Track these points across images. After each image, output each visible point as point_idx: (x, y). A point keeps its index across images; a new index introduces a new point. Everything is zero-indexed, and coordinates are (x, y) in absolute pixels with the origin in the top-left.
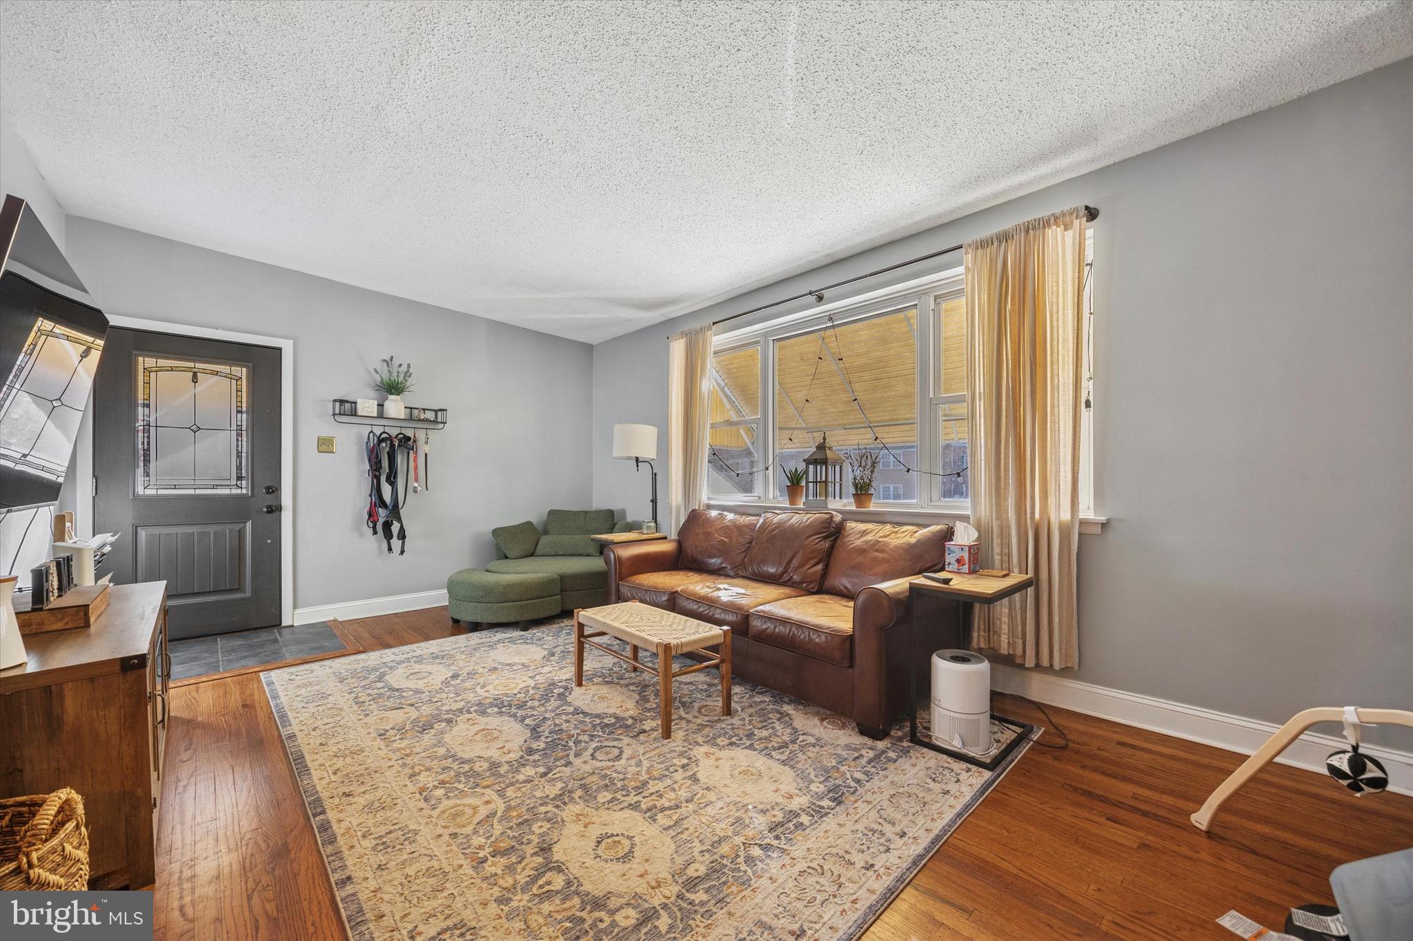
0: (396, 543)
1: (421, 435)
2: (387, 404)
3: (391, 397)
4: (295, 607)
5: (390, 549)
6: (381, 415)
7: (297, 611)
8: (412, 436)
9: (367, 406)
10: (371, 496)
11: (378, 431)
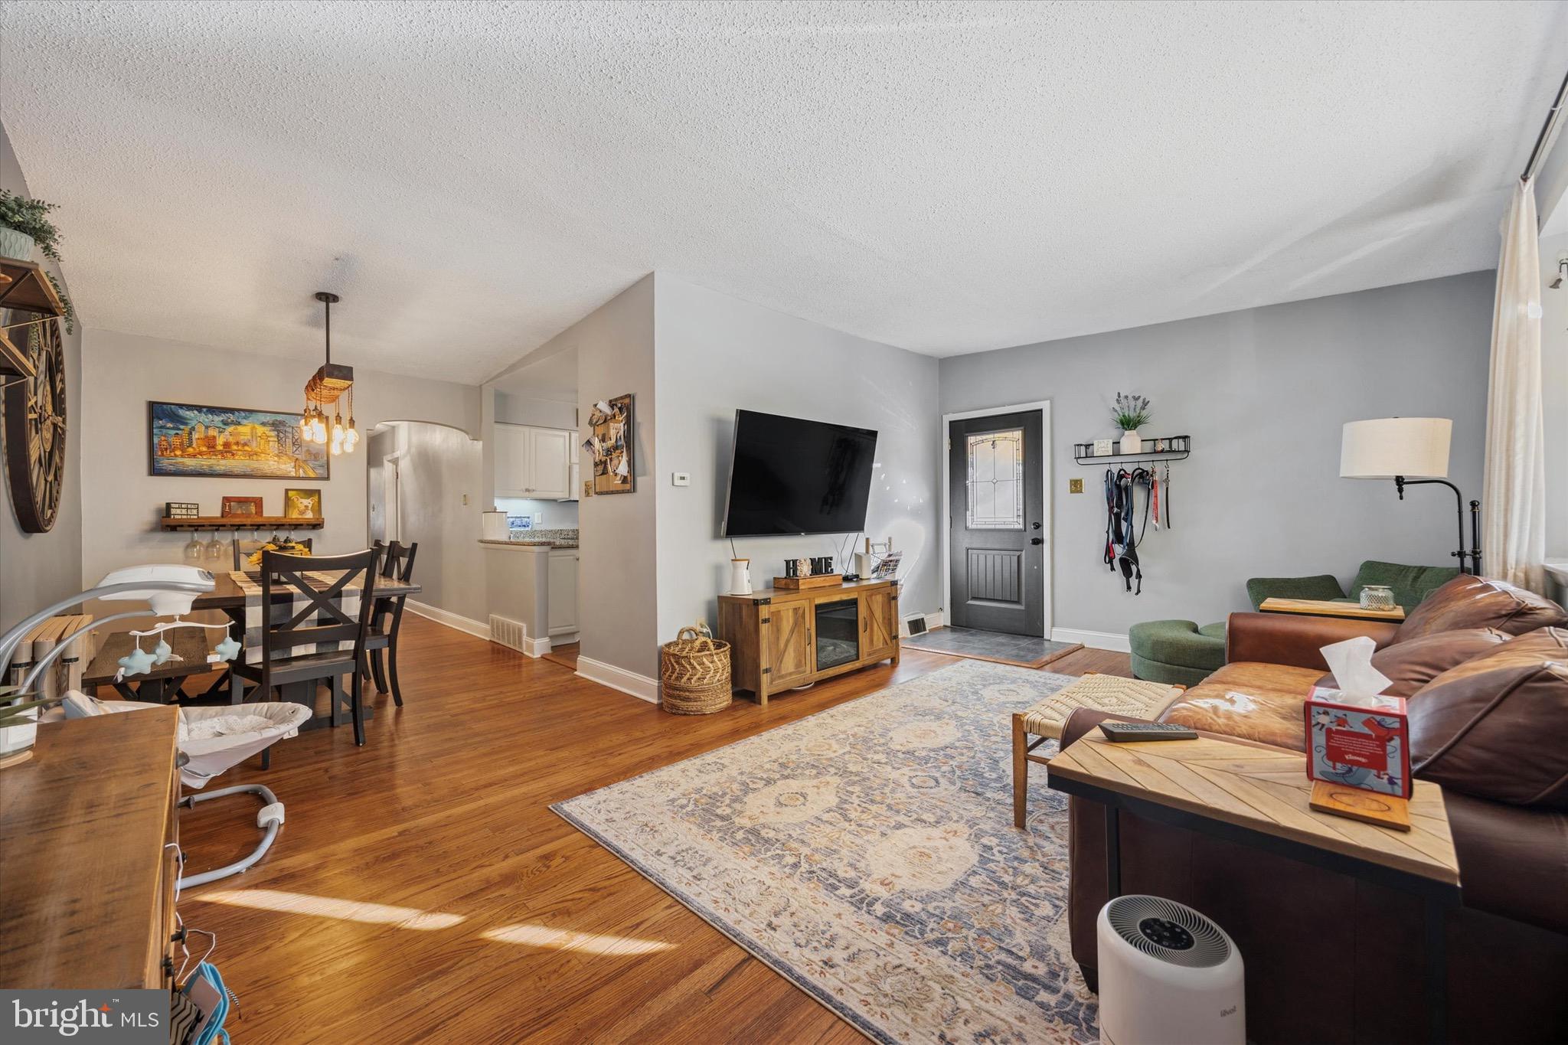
0: (1134, 581)
1: (1159, 468)
2: (1123, 441)
3: (1127, 433)
4: (1053, 625)
5: (1129, 588)
6: (1116, 453)
7: (1054, 629)
8: (1150, 471)
9: (1103, 447)
10: (1108, 532)
11: (1115, 469)
